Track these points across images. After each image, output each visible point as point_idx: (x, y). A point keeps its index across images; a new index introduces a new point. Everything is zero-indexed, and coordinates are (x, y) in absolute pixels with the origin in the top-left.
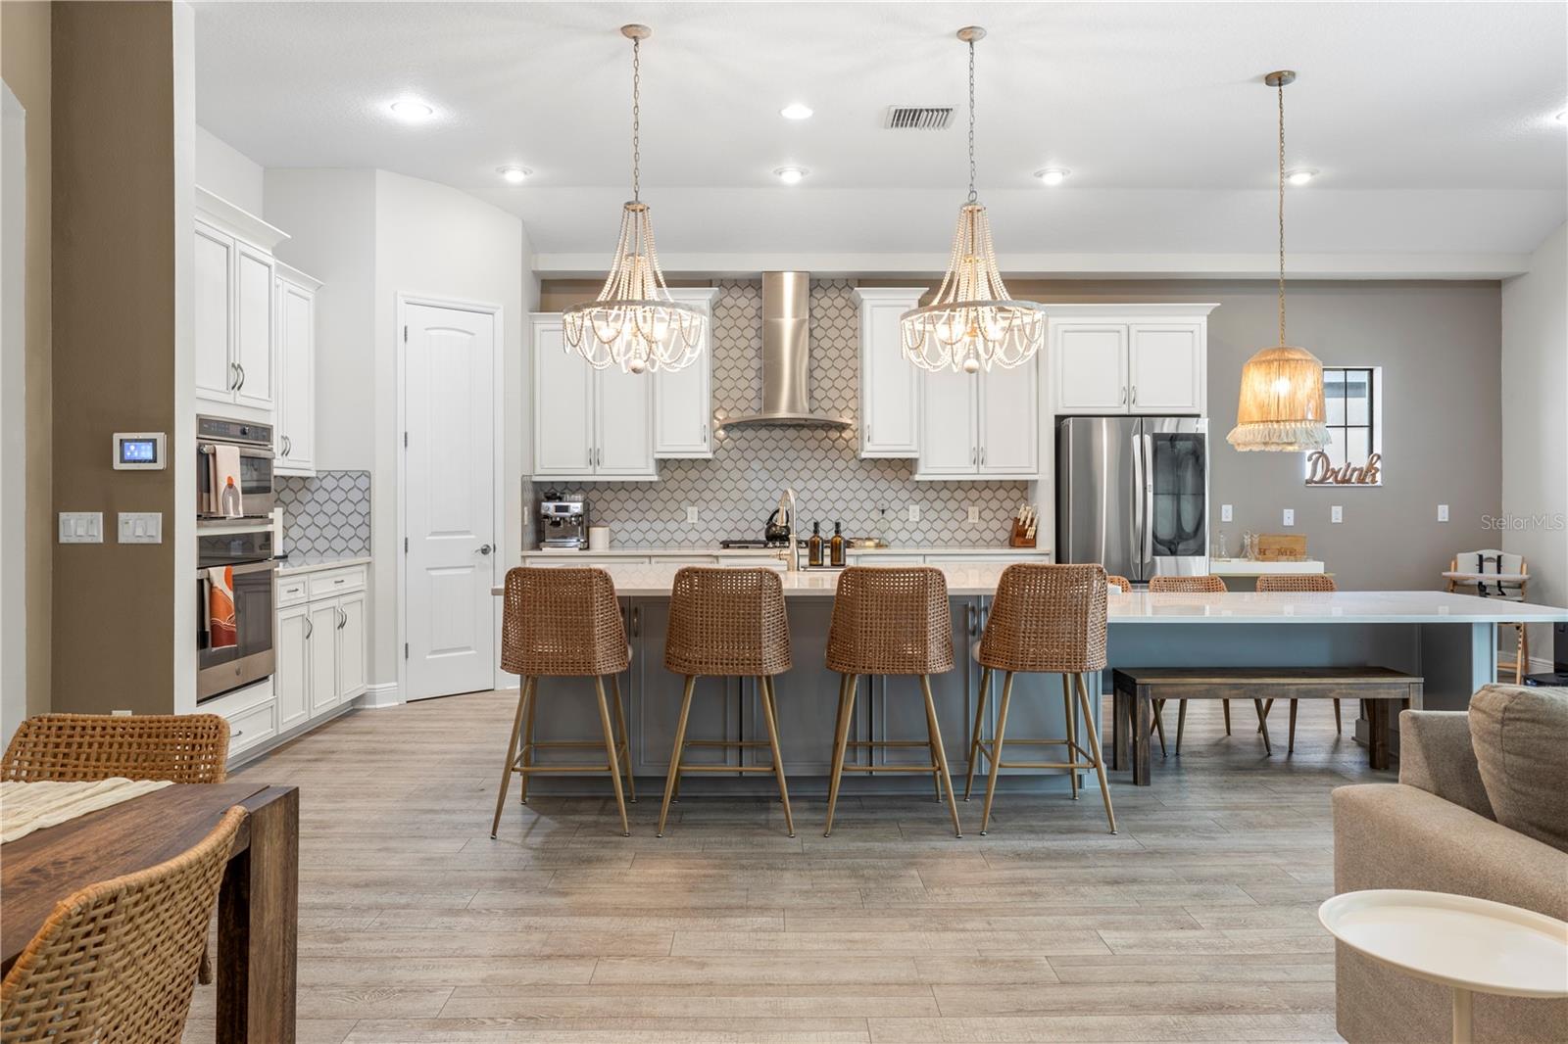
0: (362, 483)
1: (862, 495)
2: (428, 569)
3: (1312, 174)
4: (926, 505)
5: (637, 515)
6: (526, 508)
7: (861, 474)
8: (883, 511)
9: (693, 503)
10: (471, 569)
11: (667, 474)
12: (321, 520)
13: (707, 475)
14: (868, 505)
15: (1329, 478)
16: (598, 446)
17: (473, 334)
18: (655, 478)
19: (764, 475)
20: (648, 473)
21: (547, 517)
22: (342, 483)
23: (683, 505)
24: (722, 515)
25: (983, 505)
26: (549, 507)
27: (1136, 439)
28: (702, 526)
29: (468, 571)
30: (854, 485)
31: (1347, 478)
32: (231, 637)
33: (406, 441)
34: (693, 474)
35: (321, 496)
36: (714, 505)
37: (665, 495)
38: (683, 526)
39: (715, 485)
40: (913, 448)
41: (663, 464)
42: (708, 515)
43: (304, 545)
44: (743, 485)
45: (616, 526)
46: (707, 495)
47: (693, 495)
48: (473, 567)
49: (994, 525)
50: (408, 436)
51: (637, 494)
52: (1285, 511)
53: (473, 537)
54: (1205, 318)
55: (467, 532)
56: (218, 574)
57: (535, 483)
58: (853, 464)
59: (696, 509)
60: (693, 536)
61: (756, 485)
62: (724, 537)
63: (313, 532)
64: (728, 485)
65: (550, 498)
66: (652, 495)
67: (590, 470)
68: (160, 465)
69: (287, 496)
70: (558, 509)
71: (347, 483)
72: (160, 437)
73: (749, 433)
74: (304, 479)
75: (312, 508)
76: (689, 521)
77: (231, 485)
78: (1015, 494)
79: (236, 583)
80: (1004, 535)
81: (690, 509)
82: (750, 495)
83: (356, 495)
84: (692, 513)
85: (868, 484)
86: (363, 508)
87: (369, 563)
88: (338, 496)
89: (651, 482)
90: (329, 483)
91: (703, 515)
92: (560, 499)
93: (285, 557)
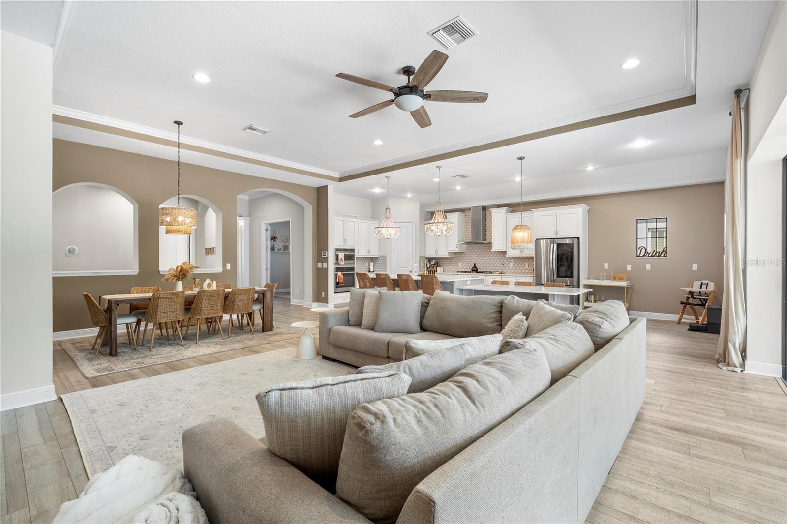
0: (385, 258)
1: (498, 260)
4: (513, 263)
5: (449, 265)
9: (461, 262)
11: (452, 255)
13: (463, 256)
16: (437, 249)
17: (408, 227)
18: (450, 256)
19: (476, 255)
20: (448, 255)
24: (467, 265)
25: (530, 263)
27: (552, 245)
30: (495, 258)
31: (653, 255)
32: (342, 283)
33: (393, 250)
34: (461, 255)
36: (465, 263)
37: (454, 260)
38: (459, 268)
39: (465, 258)
40: (505, 248)
41: (450, 253)
43: (377, 269)
44: (471, 258)
45: (443, 267)
46: (464, 260)
47: (461, 260)
51: (448, 260)
52: (628, 265)
53: (408, 269)
56: (339, 274)
57: (425, 257)
60: (461, 270)
61: (474, 258)
64: (468, 258)
66: (450, 260)
67: (436, 255)
68: (327, 256)
72: (326, 252)
77: (341, 259)
79: (344, 275)
82: (473, 260)
83: (384, 260)
84: (460, 264)
85: (498, 257)
86: (385, 263)
90: (381, 258)
93: (374, 272)
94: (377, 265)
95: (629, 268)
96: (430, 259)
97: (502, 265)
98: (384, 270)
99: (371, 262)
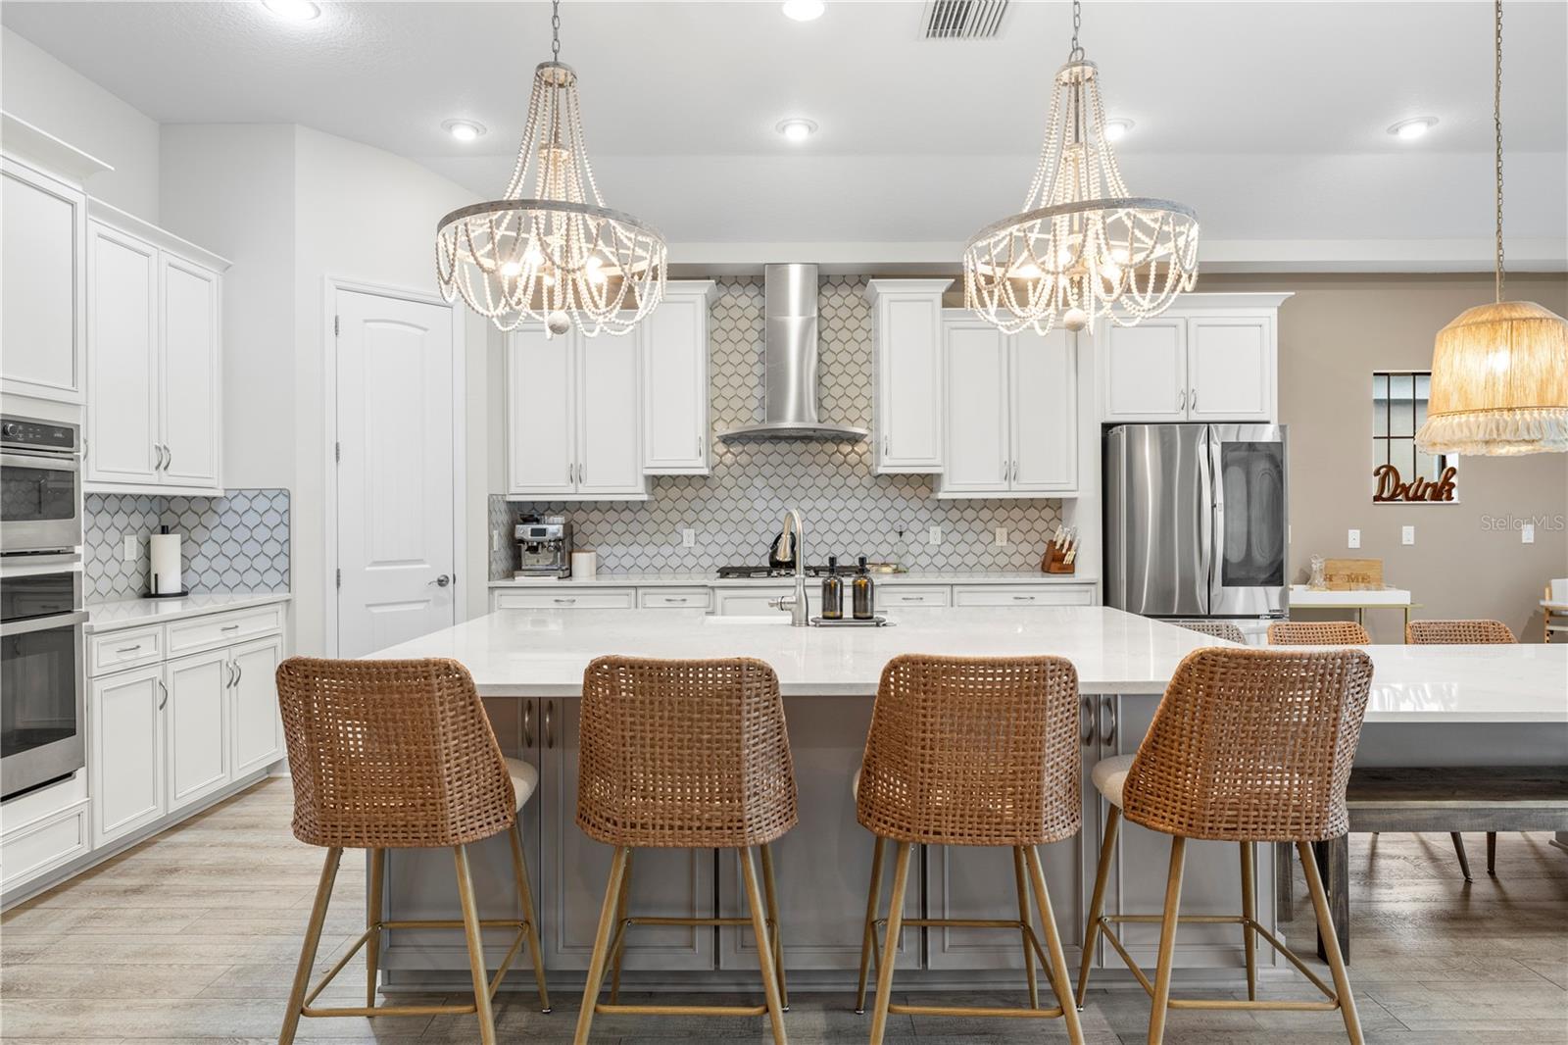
0: (280, 504)
1: (877, 515)
2: (368, 606)
3: (1429, 123)
4: (949, 526)
5: (628, 538)
6: (495, 533)
7: (877, 492)
8: (901, 533)
9: (689, 525)
10: (425, 604)
11: (660, 491)
12: (231, 549)
13: (705, 493)
14: (884, 527)
15: (1399, 495)
16: (580, 461)
17: (426, 330)
18: (645, 497)
19: (768, 493)
20: (638, 492)
21: (522, 541)
22: (256, 504)
23: (679, 527)
24: (721, 538)
25: (1013, 525)
26: (524, 531)
27: (1202, 449)
28: (698, 550)
29: (421, 606)
30: (869, 504)
31: (1419, 494)
33: (337, 454)
34: (690, 492)
35: (230, 520)
36: (713, 527)
37: (659, 516)
38: (679, 550)
39: (713, 505)
40: (938, 461)
41: (655, 482)
42: (705, 538)
43: (210, 579)
44: (744, 504)
45: (604, 550)
46: (705, 516)
47: (690, 516)
48: (428, 601)
49: (1025, 548)
50: (341, 448)
51: (627, 516)
52: (1351, 532)
53: (427, 566)
54: (1275, 310)
55: (421, 561)
57: (509, 502)
58: (867, 481)
59: (692, 531)
60: (690, 561)
61: (760, 505)
62: (722, 562)
63: (221, 564)
64: (728, 505)
65: (526, 520)
66: (643, 516)
67: (571, 488)
69: (189, 520)
70: (535, 532)
71: (261, 504)
73: (752, 447)
74: (209, 499)
75: (220, 534)
76: (685, 544)
78: (1048, 513)
80: (1036, 560)
81: (686, 532)
82: (753, 516)
83: (272, 519)
84: (688, 535)
85: (885, 504)
86: (281, 534)
87: (288, 601)
88: (251, 519)
89: (643, 502)
90: (240, 504)
91: (700, 538)
92: (538, 521)
93: (184, 594)
94: (209, 549)
95: (1354, 539)
96: (528, 513)
97: (893, 538)
98: (273, 578)
99: (165, 530)
